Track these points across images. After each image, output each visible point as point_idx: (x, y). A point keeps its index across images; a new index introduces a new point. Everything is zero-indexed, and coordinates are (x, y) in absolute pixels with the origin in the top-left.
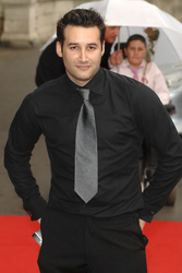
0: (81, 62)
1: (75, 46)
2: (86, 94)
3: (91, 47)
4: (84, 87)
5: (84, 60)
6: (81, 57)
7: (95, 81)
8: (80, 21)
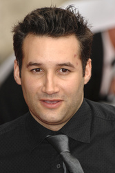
0: (46, 94)
1: (39, 68)
2: (64, 143)
3: (64, 69)
4: (60, 132)
5: (50, 89)
6: (46, 85)
7: (72, 124)
8: (45, 26)
